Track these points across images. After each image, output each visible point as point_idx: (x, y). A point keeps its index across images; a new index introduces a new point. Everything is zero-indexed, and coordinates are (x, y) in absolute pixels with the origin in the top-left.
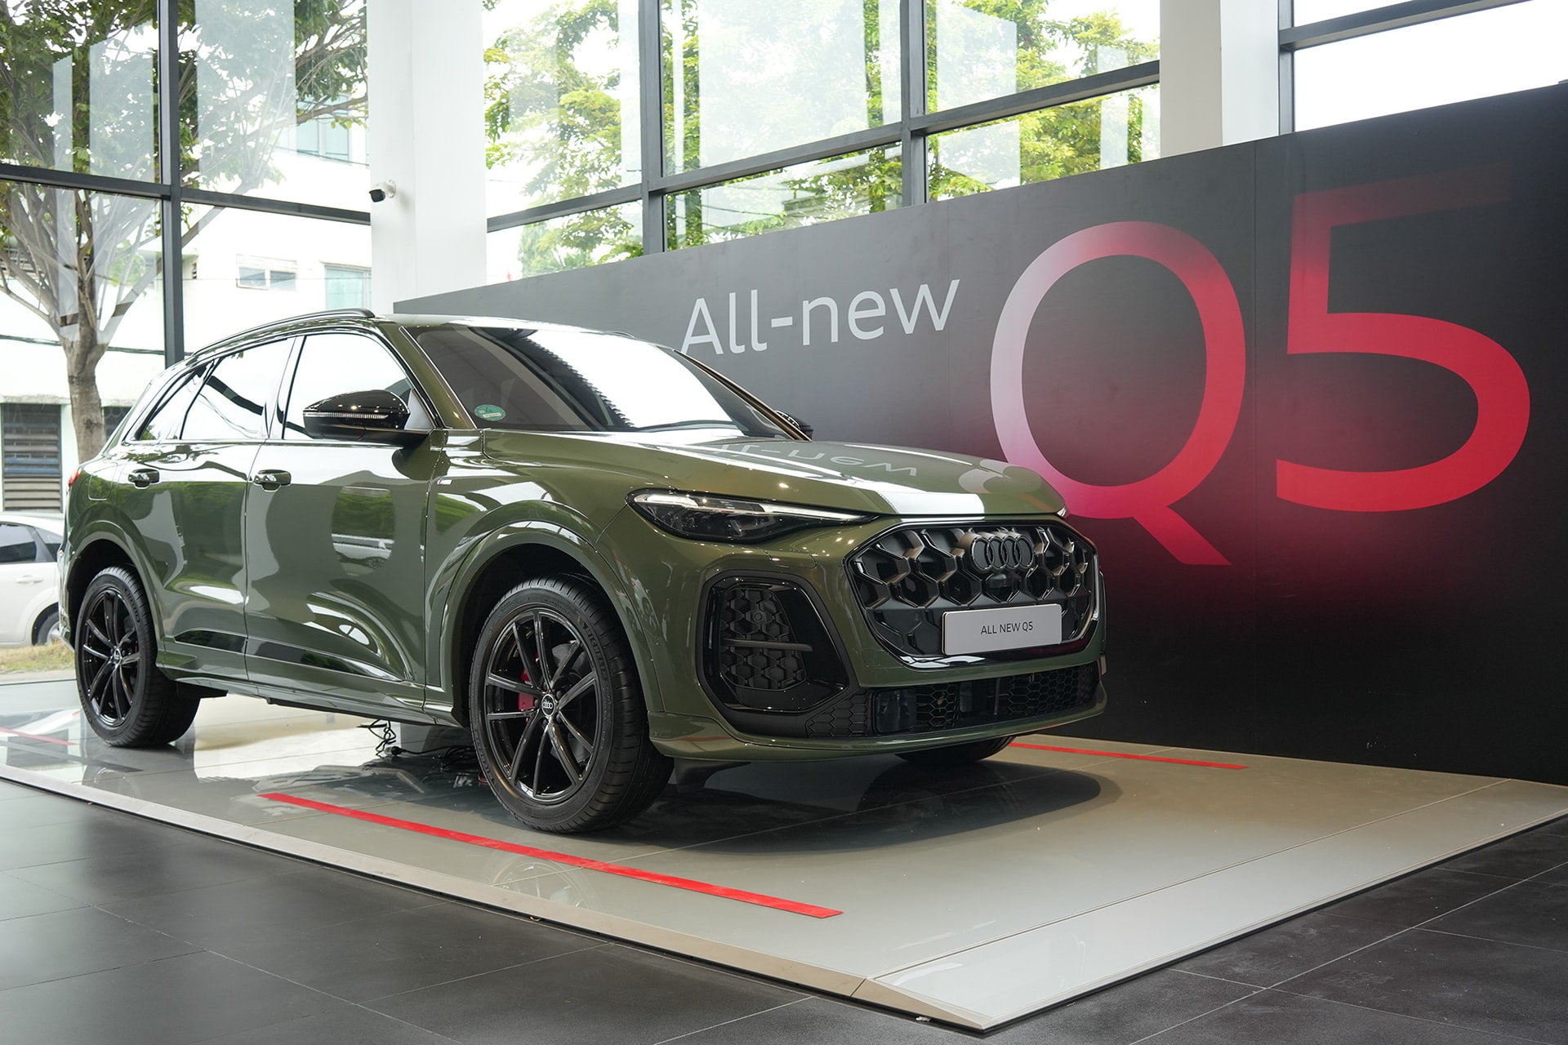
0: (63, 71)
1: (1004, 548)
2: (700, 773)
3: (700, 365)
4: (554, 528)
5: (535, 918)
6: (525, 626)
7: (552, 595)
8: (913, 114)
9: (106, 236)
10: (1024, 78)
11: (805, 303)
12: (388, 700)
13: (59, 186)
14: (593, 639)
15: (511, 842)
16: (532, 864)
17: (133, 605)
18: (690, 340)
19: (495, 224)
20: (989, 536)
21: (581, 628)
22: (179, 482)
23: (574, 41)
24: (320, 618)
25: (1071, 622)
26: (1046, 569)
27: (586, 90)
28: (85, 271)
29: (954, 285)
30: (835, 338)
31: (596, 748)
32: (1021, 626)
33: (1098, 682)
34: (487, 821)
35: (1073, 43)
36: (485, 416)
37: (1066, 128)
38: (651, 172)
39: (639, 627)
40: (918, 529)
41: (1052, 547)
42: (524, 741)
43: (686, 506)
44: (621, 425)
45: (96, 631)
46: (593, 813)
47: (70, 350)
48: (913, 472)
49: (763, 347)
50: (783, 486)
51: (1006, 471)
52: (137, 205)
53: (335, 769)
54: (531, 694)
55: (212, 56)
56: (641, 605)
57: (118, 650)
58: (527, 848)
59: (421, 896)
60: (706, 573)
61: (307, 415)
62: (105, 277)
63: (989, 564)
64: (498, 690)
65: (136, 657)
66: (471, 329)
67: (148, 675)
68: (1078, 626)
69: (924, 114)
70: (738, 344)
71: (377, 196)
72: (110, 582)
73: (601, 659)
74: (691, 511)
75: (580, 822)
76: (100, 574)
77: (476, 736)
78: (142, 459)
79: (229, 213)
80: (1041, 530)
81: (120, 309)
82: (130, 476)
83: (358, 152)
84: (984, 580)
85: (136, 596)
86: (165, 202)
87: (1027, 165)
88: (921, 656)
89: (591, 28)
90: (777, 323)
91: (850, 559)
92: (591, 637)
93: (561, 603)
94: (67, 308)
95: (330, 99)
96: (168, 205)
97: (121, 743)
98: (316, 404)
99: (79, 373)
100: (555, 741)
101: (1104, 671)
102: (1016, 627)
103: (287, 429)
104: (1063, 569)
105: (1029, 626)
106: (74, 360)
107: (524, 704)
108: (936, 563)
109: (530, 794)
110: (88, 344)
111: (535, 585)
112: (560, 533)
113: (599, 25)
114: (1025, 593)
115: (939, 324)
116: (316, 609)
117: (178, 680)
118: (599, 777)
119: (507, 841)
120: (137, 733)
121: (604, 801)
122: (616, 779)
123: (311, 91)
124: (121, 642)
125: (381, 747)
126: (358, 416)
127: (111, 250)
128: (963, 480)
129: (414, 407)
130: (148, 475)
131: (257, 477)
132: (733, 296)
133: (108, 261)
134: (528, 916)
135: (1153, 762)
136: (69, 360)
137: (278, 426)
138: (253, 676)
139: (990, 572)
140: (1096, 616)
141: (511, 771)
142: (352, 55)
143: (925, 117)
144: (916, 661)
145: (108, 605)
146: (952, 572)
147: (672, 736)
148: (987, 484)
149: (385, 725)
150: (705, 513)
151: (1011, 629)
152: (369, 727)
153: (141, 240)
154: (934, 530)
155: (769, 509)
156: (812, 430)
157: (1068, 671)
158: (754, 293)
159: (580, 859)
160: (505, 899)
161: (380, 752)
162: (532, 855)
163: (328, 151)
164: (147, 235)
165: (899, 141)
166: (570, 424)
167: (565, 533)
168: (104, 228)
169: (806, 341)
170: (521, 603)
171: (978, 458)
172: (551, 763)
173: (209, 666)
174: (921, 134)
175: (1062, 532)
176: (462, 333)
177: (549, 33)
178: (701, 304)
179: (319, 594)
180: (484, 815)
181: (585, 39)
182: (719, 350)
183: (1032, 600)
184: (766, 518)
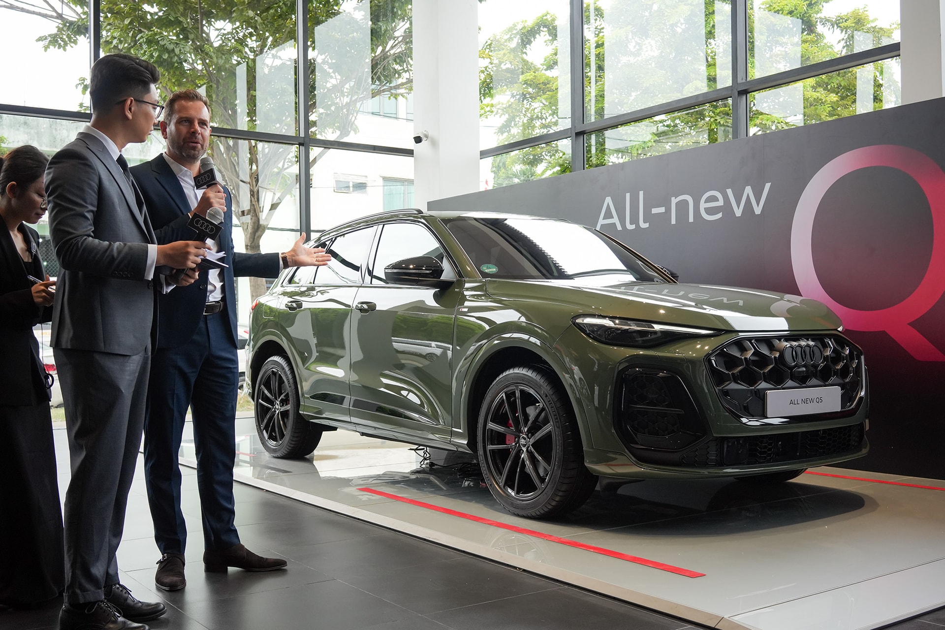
0: (241, 72)
1: (804, 351)
2: (615, 484)
3: (608, 237)
4: (526, 337)
5: (520, 569)
6: (510, 395)
7: (527, 377)
8: (740, 81)
9: (266, 166)
10: (805, 52)
11: (673, 198)
12: (431, 436)
13: (241, 139)
14: (551, 403)
15: (502, 522)
16: (515, 536)
17: (287, 379)
18: (601, 222)
19: (484, 154)
20: (794, 343)
21: (544, 397)
22: (315, 308)
23: (527, 44)
24: (387, 386)
25: (847, 398)
26: (831, 365)
27: (535, 72)
28: (255, 186)
29: (768, 186)
30: (691, 220)
31: (553, 467)
32: (815, 399)
33: (863, 436)
34: (488, 509)
35: (838, 31)
36: (486, 271)
37: (833, 83)
38: (577, 121)
39: (578, 396)
40: (750, 339)
41: (835, 351)
42: (509, 464)
43: (607, 325)
44: (562, 275)
45: (266, 392)
46: (550, 507)
47: (246, 230)
48: (741, 303)
49: (647, 225)
50: (662, 311)
51: (801, 302)
52: (282, 148)
53: (395, 474)
54: (514, 435)
55: (324, 62)
56: (578, 381)
57: (278, 403)
58: (512, 526)
59: (452, 552)
60: (619, 366)
61: (386, 271)
62: (265, 188)
63: (795, 361)
64: (494, 432)
65: (288, 407)
66: (476, 219)
67: (295, 417)
68: (851, 400)
69: (746, 80)
70: (631, 224)
71: (418, 140)
72: (274, 364)
73: (556, 415)
74: (610, 328)
75: (542, 512)
76: (269, 360)
77: (481, 458)
78: (291, 294)
79: (332, 152)
80: (827, 340)
81: (274, 207)
82: (286, 304)
83: (402, 114)
84: (792, 371)
85: (288, 373)
86: (301, 146)
87: (807, 107)
88: (752, 417)
89: (537, 36)
90: (655, 211)
91: (708, 358)
92: (550, 402)
93: (532, 381)
94: (245, 207)
95: (388, 83)
96: (302, 148)
97: (279, 456)
98: (390, 265)
99: (251, 244)
100: (527, 462)
101: (867, 428)
102: (812, 401)
103: (373, 279)
104: (841, 364)
105: (820, 400)
106: (248, 236)
107: (509, 440)
108: (762, 360)
109: (513, 494)
110: (256, 227)
111: (516, 371)
112: (530, 340)
113: (542, 33)
114: (818, 380)
115: (758, 210)
116: (385, 381)
117: (311, 421)
118: (554, 486)
119: (499, 521)
120: (288, 450)
121: (556, 500)
122: (564, 488)
123: (379, 79)
124: (280, 399)
125: (423, 462)
126: (414, 271)
127: (269, 174)
128: (774, 307)
129: (446, 265)
130: (296, 304)
131: (357, 306)
132: (628, 195)
133: (267, 180)
134: (515, 568)
135: (899, 486)
136: (246, 236)
137: (368, 278)
138: (354, 420)
139: (795, 366)
140: (863, 393)
141: (502, 480)
142: (401, 57)
143: (747, 82)
144: (750, 421)
145: (273, 378)
146: (771, 366)
147: (598, 462)
148: (789, 311)
149: (424, 449)
150: (617, 329)
151: (809, 402)
152: (415, 450)
153: (285, 168)
154: (759, 340)
155: (657, 327)
156: (678, 277)
157: (845, 428)
158: (641, 193)
159: (543, 534)
160: (502, 557)
161: (422, 465)
162: (516, 531)
163: (385, 112)
164: (288, 165)
165: (731, 97)
166: (533, 275)
167: (533, 340)
168: (265, 162)
169: (673, 222)
170: (508, 381)
171: (782, 294)
172: (525, 477)
173: (329, 414)
174: (744, 92)
175: (840, 341)
176: (470, 222)
177: (513, 40)
178: (608, 200)
179: (387, 372)
180: (485, 505)
181: (533, 42)
182: (619, 228)
183: (822, 384)
184: (655, 332)
